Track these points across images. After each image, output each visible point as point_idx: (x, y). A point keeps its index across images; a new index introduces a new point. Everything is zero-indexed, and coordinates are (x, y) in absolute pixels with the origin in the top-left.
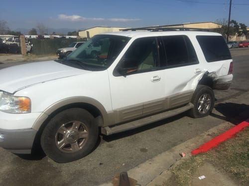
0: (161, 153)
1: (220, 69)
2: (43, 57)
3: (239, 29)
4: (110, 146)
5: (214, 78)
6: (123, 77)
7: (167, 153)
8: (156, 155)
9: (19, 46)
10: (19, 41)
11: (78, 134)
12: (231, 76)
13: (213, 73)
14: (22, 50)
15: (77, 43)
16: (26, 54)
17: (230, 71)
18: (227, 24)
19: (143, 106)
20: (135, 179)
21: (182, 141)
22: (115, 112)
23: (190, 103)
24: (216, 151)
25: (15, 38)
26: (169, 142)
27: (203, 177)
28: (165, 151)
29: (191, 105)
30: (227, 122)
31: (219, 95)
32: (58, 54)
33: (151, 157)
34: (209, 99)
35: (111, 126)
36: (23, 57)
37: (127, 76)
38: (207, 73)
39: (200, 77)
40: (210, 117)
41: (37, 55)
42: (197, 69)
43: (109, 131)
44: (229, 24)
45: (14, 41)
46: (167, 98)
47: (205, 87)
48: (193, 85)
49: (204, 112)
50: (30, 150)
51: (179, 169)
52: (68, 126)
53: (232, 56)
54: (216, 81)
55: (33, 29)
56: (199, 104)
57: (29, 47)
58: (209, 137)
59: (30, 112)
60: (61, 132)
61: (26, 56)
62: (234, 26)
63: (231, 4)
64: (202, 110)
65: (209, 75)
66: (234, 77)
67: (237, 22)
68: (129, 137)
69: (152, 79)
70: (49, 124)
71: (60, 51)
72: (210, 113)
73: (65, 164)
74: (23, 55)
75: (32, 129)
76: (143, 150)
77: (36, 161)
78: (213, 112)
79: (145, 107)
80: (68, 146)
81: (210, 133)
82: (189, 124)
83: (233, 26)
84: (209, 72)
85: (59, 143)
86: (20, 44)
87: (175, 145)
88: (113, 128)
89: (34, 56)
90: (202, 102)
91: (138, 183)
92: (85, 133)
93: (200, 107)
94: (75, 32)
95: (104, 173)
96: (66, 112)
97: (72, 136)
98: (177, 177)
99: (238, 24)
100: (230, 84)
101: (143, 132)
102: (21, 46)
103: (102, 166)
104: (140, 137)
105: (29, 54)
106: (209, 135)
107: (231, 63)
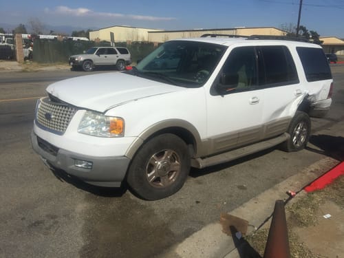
0: (263, 191)
1: (320, 91)
2: (48, 66)
3: (310, 38)
4: (199, 183)
5: (313, 102)
6: (220, 96)
7: (270, 191)
8: (260, 193)
9: (12, 48)
10: (13, 42)
11: (169, 165)
12: (330, 100)
13: (314, 95)
14: (18, 56)
15: (99, 48)
16: (23, 61)
17: (330, 95)
18: (295, 31)
19: (239, 134)
20: (245, 219)
21: (283, 178)
22: (209, 139)
23: (286, 133)
24: (334, 188)
25: (6, 37)
26: (268, 179)
27: (329, 216)
28: (268, 189)
29: (287, 136)
30: (328, 158)
31: (315, 123)
32: (72, 64)
33: (253, 196)
34: (304, 129)
35: (203, 158)
36: (19, 65)
37: (225, 96)
38: (308, 96)
39: (299, 100)
40: (305, 151)
41: (39, 62)
42: (297, 90)
43: (203, 164)
44: (298, 32)
45: (4, 42)
46: (263, 126)
47: (302, 114)
48: (291, 111)
49: (298, 145)
50: (120, 183)
51: (298, 208)
52: (160, 155)
53: (333, 75)
54: (314, 107)
55: (21, 25)
56: (295, 134)
57: (27, 51)
58: (313, 174)
59: (124, 136)
60: (152, 162)
61: (24, 63)
62: (304, 35)
63: (301, 4)
64: (296, 143)
65: (309, 98)
66: (332, 102)
67: (307, 29)
68: (217, 173)
69: (251, 100)
70: (140, 152)
71: (74, 59)
72: (304, 146)
73: (154, 202)
74: (19, 62)
75: (124, 156)
76: (241, 188)
77: (117, 199)
78: (308, 146)
79: (240, 135)
80: (158, 180)
81: (313, 169)
82: (284, 158)
83: (302, 34)
84: (310, 94)
85: (149, 175)
86: (14, 47)
87: (276, 182)
88: (205, 160)
89: (35, 64)
90: (298, 132)
91: (250, 224)
92: (177, 165)
93: (295, 138)
94: (83, 32)
95: (205, 212)
96: (160, 137)
97: (164, 168)
98: (298, 215)
99: (308, 32)
100: (328, 110)
101: (233, 167)
102: (17, 49)
103: (199, 204)
104: (231, 172)
105: (28, 61)
106: (312, 171)
107: (332, 84)
